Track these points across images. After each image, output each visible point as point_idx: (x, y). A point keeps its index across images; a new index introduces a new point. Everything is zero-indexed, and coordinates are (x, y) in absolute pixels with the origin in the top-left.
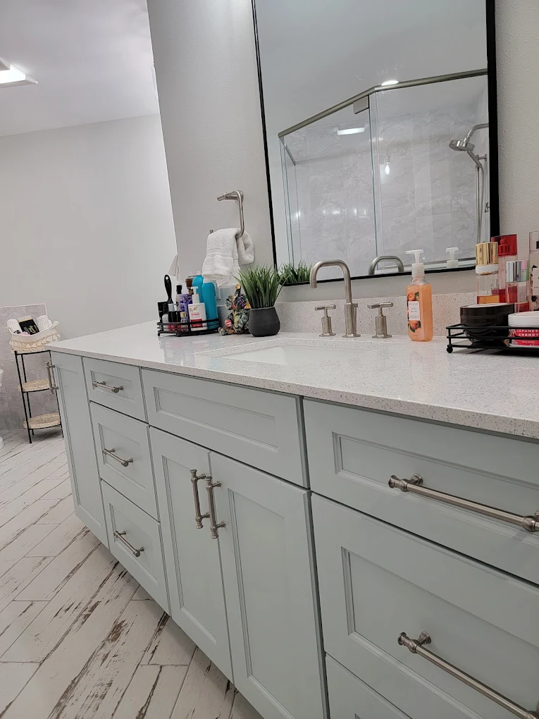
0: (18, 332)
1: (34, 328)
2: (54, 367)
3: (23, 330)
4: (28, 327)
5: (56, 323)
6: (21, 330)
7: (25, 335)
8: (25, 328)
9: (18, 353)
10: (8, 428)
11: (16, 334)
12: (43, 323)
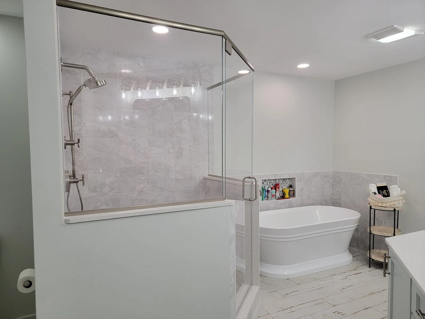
0: (375, 193)
1: (386, 192)
2: (389, 257)
3: (379, 193)
4: (383, 191)
5: (404, 192)
6: (377, 192)
7: (380, 197)
8: (380, 191)
9: (372, 208)
10: (358, 248)
11: (373, 194)
12: (394, 190)
